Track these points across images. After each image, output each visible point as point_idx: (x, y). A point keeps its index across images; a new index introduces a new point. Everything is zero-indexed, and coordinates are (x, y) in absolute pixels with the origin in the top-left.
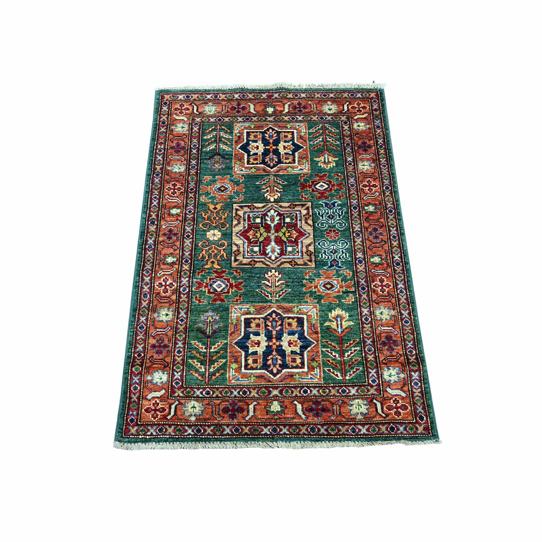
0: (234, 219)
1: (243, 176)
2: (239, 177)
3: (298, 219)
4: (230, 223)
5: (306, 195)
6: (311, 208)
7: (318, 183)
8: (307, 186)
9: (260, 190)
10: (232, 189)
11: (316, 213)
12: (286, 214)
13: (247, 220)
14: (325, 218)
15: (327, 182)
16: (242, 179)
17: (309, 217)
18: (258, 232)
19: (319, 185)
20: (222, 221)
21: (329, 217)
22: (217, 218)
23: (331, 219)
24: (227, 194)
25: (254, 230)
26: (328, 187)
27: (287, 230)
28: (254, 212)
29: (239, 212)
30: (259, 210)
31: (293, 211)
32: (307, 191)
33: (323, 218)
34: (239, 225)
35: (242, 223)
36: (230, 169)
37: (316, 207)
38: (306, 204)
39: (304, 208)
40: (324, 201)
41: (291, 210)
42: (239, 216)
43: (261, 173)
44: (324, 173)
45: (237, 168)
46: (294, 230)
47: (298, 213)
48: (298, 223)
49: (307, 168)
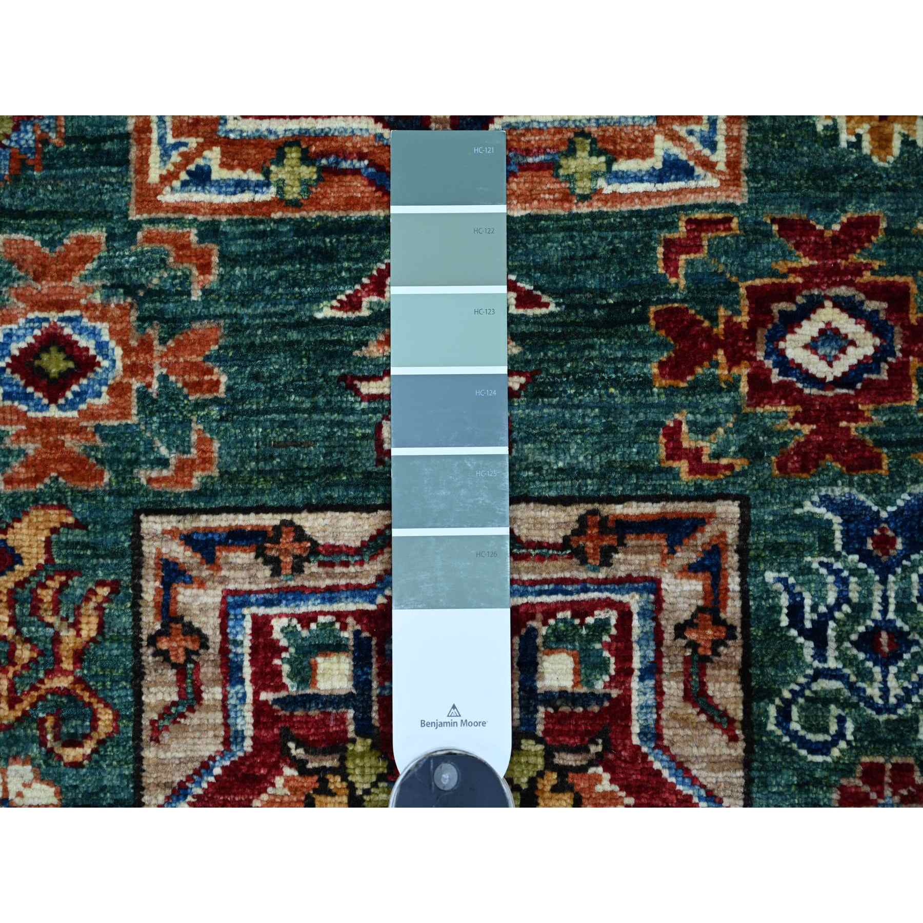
0: (148, 655)
1: (210, 231)
2: (182, 246)
3: (636, 664)
4: (122, 694)
5: (704, 430)
6: (733, 559)
7: (806, 312)
8: (715, 343)
9: (349, 383)
10: (131, 370)
11: (776, 609)
12: (550, 611)
13: (247, 671)
14: (842, 657)
15: (871, 305)
16: (205, 268)
17: (716, 644)
18: (335, 782)
19: (809, 329)
20: (63, 682)
21: (868, 642)
22: (24, 653)
23: (885, 663)
24: (92, 414)
25: (299, 765)
26: (881, 353)
27: (550, 765)
28: (300, 593)
29: (185, 596)
30: (342, 576)
31: (600, 584)
32: (713, 386)
33: (820, 654)
34: (194, 719)
35: (212, 694)
36: (110, 159)
37: (775, 548)
38: (697, 523)
39: (685, 556)
40: (838, 492)
41: (582, 575)
42: (191, 631)
43: (352, 203)
44: (850, 213)
45: (165, 154)
46: (599, 760)
47: (634, 601)
48: (636, 701)
49: (720, 157)
